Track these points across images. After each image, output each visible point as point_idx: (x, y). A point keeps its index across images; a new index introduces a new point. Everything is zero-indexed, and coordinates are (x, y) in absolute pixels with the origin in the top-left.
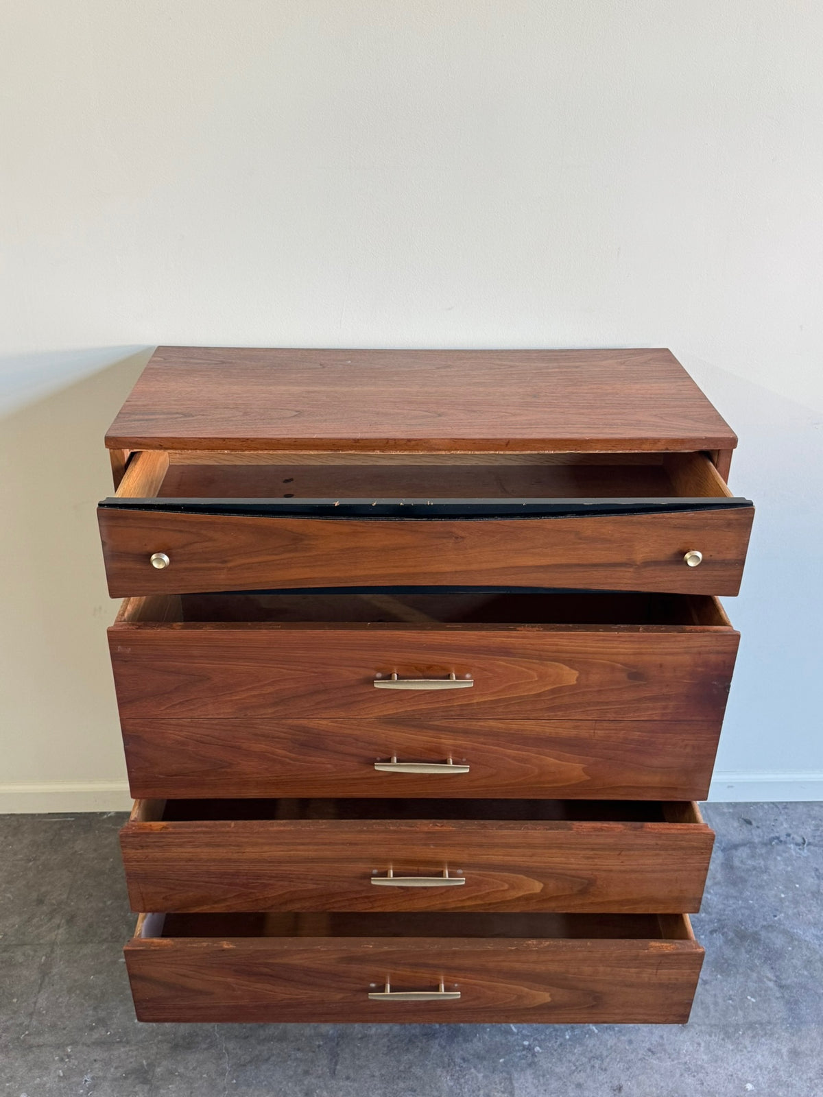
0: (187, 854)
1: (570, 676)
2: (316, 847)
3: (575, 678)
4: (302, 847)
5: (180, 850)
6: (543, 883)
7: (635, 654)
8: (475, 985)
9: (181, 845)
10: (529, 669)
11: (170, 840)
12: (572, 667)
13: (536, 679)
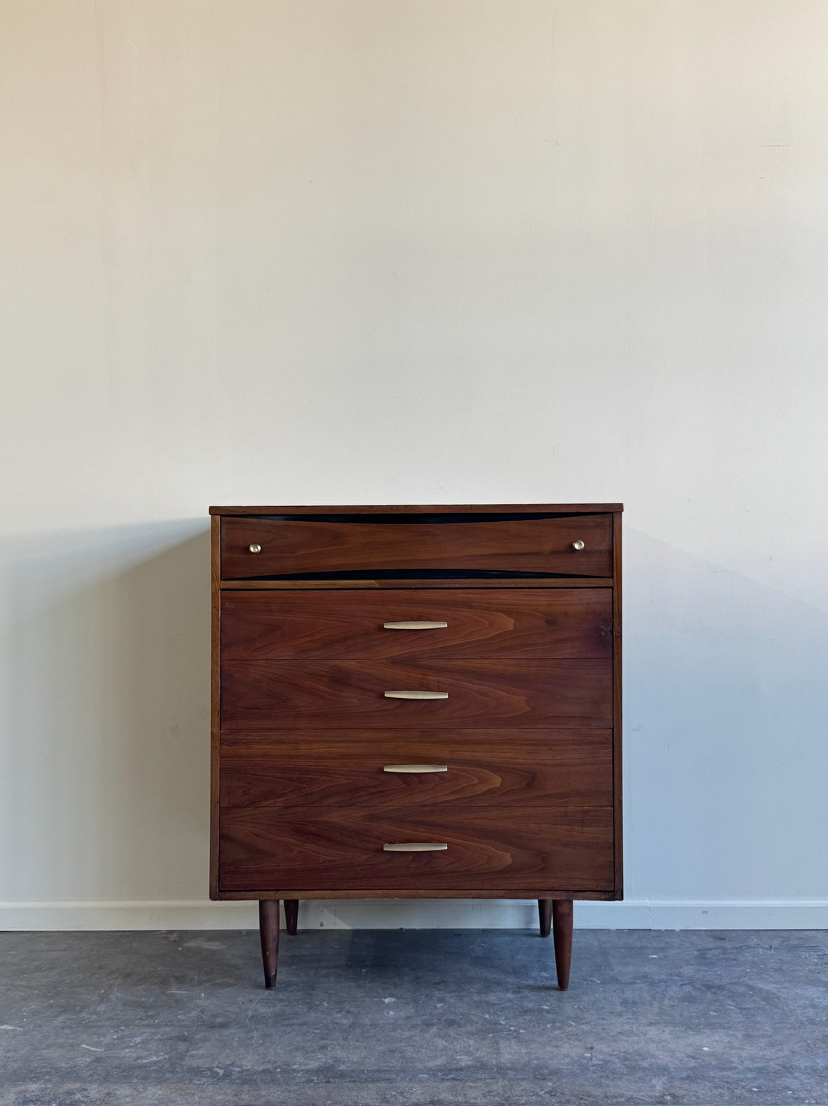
0: (262, 751)
1: (510, 623)
2: (348, 745)
3: (512, 625)
4: (338, 745)
5: (259, 746)
6: (501, 777)
7: (548, 605)
8: (458, 844)
9: (259, 743)
10: (483, 618)
11: (252, 738)
12: (509, 616)
13: (488, 626)
